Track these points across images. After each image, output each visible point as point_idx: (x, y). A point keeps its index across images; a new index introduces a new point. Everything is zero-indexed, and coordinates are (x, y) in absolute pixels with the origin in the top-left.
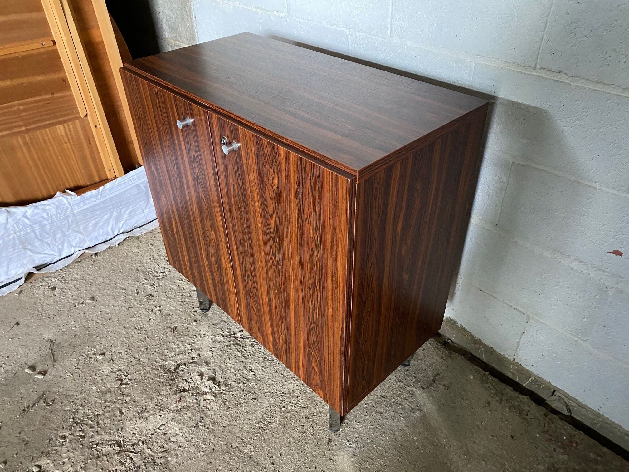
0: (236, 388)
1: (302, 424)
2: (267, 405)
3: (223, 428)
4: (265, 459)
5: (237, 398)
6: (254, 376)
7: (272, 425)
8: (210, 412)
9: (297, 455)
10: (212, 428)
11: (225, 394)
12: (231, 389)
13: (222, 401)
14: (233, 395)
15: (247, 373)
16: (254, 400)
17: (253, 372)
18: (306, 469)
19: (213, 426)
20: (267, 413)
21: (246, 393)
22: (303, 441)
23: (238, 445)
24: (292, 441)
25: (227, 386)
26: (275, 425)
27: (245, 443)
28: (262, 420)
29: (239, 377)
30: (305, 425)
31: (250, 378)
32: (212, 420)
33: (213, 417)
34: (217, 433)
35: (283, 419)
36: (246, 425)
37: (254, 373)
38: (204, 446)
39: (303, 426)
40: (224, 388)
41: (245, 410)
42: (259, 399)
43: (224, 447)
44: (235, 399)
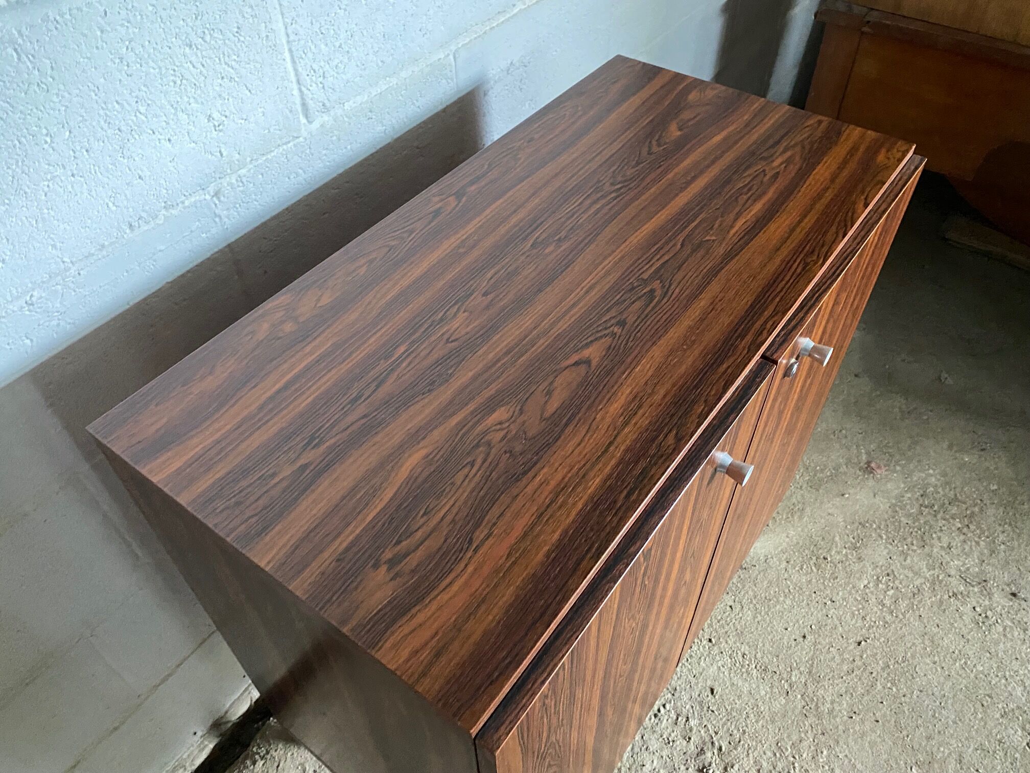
0: (702, 732)
1: (728, 608)
2: (716, 668)
3: (782, 731)
4: (803, 649)
5: (721, 723)
6: (668, 706)
7: (747, 653)
8: (765, 764)
9: (778, 607)
10: (790, 750)
11: (720, 749)
12: (707, 740)
13: (735, 749)
14: (716, 733)
15: (665, 721)
16: (715, 692)
17: (659, 711)
18: (792, 591)
19: (787, 749)
20: (729, 665)
21: (705, 709)
22: (754, 602)
23: (799, 696)
24: (759, 618)
25: (702, 750)
26: (745, 648)
27: (791, 685)
28: (744, 670)
29: (678, 731)
30: (729, 604)
31: (673, 712)
32: (778, 755)
33: (769, 754)
34: (795, 738)
35: (731, 637)
36: (763, 693)
37: (662, 709)
38: (825, 752)
39: (731, 607)
40: (709, 754)
41: (737, 701)
42: (709, 683)
43: (812, 719)
44: (723, 727)
